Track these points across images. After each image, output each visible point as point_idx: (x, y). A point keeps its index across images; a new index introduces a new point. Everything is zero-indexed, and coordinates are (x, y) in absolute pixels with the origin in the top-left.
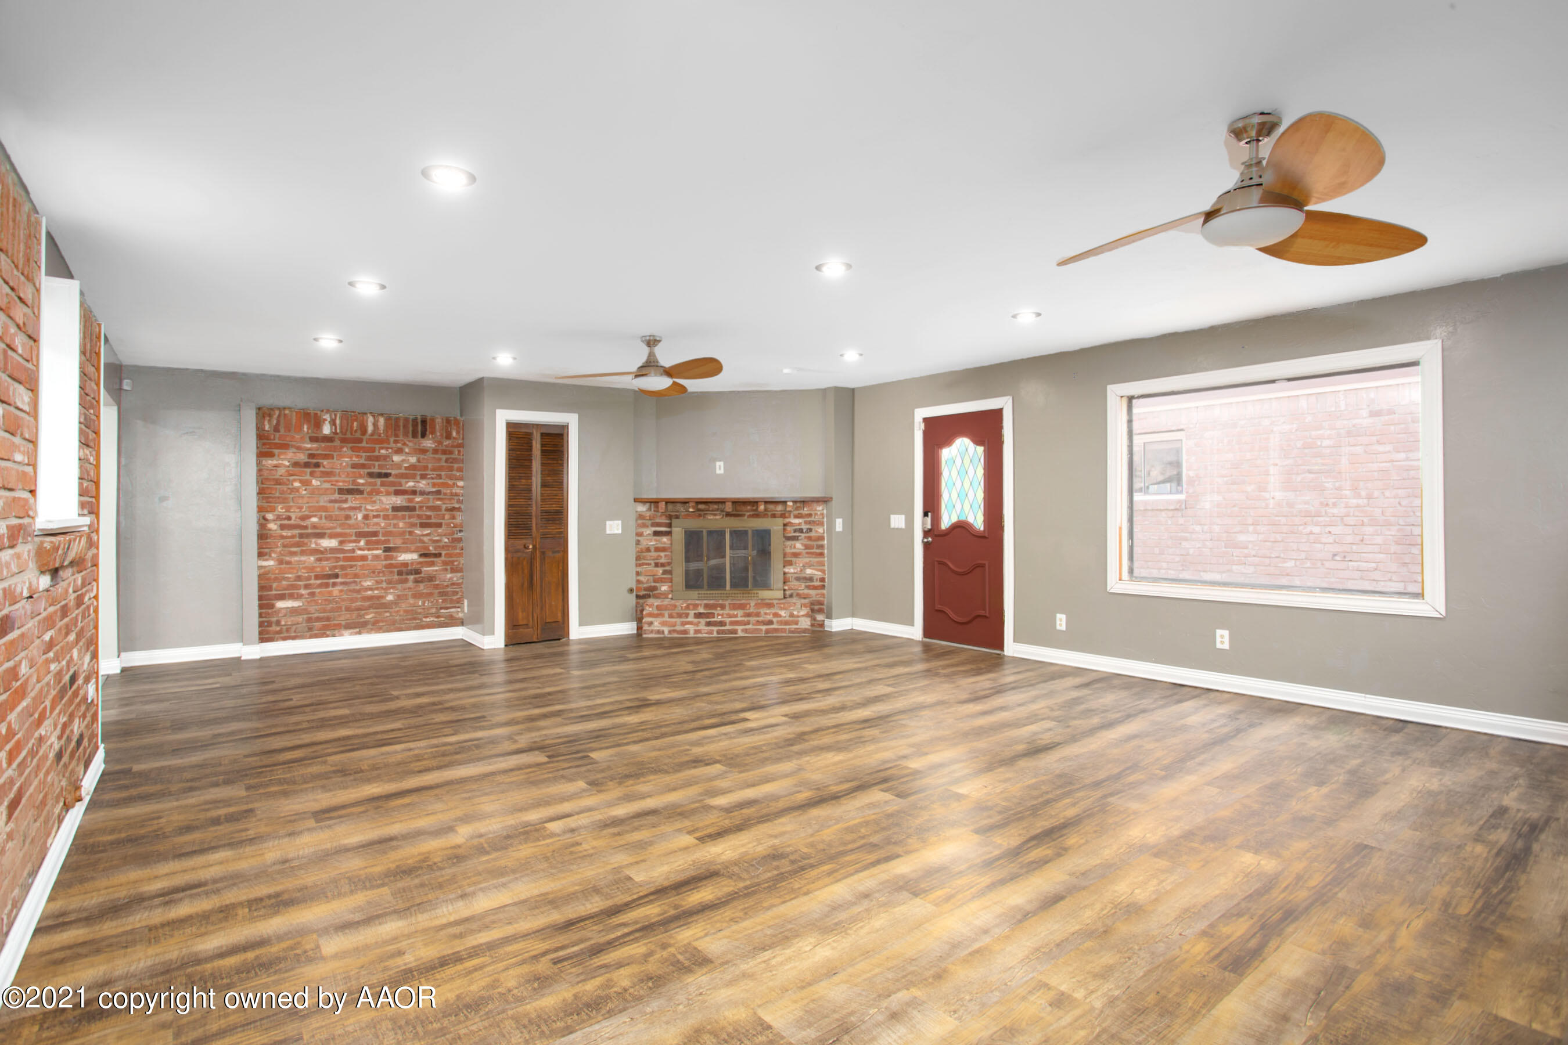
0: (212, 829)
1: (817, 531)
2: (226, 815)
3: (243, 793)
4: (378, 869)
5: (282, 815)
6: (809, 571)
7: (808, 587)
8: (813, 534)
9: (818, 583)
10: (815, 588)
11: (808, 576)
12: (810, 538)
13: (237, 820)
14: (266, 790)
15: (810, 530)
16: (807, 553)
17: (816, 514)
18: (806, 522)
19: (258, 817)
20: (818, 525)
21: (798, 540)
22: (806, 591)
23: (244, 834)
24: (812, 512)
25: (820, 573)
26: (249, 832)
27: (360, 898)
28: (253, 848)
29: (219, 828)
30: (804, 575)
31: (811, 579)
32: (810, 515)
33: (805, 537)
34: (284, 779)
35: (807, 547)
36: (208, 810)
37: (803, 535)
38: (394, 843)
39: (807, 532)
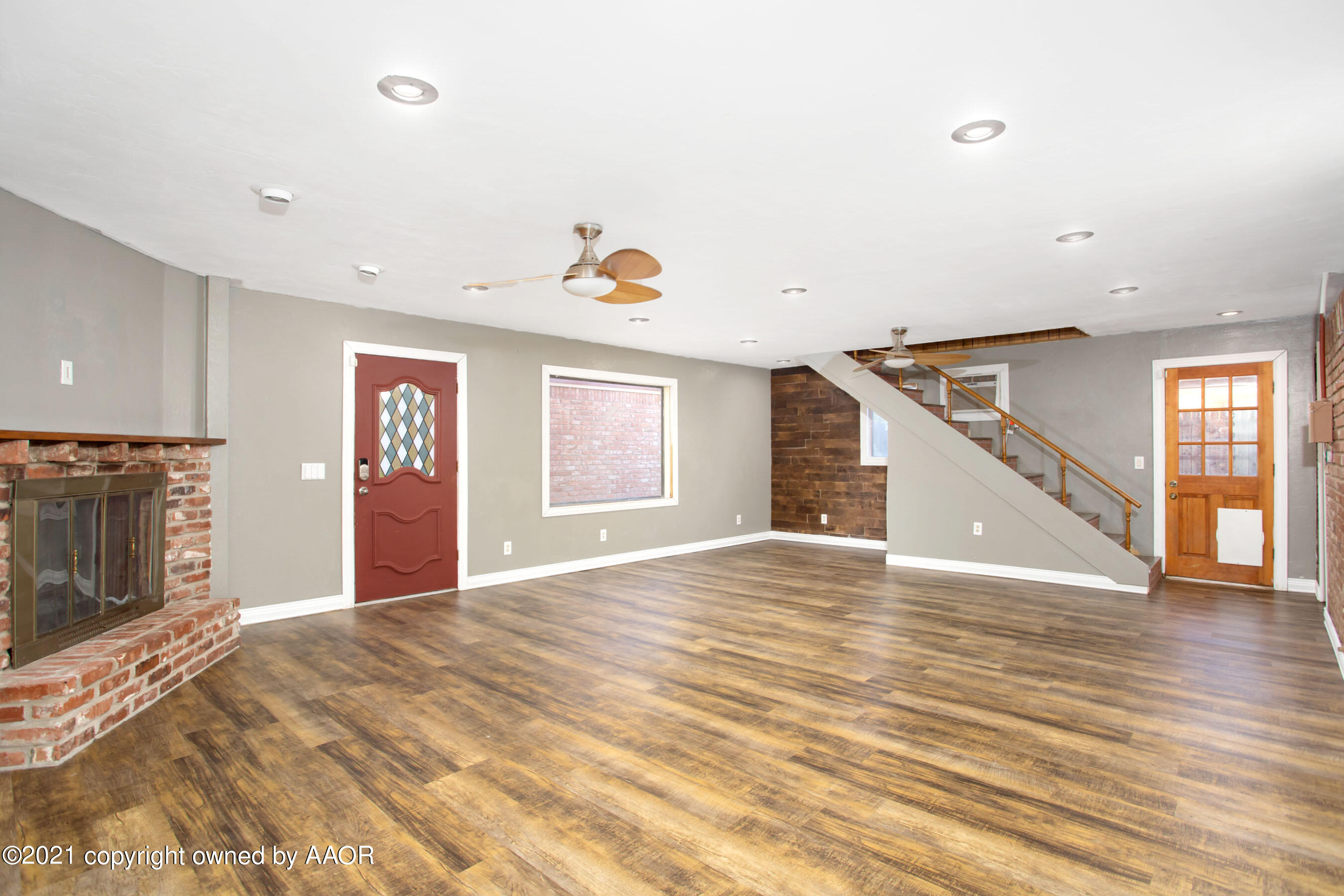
0: (1228, 774)
1: (201, 490)
2: (1210, 782)
3: (1181, 802)
4: (1121, 692)
5: (1154, 755)
6: (188, 555)
7: (186, 580)
8: (196, 495)
9: (201, 571)
10: (196, 578)
11: (187, 562)
12: (192, 502)
13: (1199, 771)
14: (1152, 791)
15: (192, 489)
16: (189, 526)
17: (201, 464)
18: (188, 478)
19: (1177, 763)
20: (203, 480)
21: (177, 506)
22: (184, 587)
23: (1199, 754)
24: (197, 462)
25: (204, 554)
26: (1193, 753)
27: (1145, 687)
28: (1195, 739)
29: (1220, 771)
30: (181, 562)
31: (191, 566)
32: (193, 466)
33: (186, 501)
34: (1122, 797)
35: (189, 516)
36: (1229, 799)
37: (183, 498)
38: (1095, 698)
39: (189, 493)
